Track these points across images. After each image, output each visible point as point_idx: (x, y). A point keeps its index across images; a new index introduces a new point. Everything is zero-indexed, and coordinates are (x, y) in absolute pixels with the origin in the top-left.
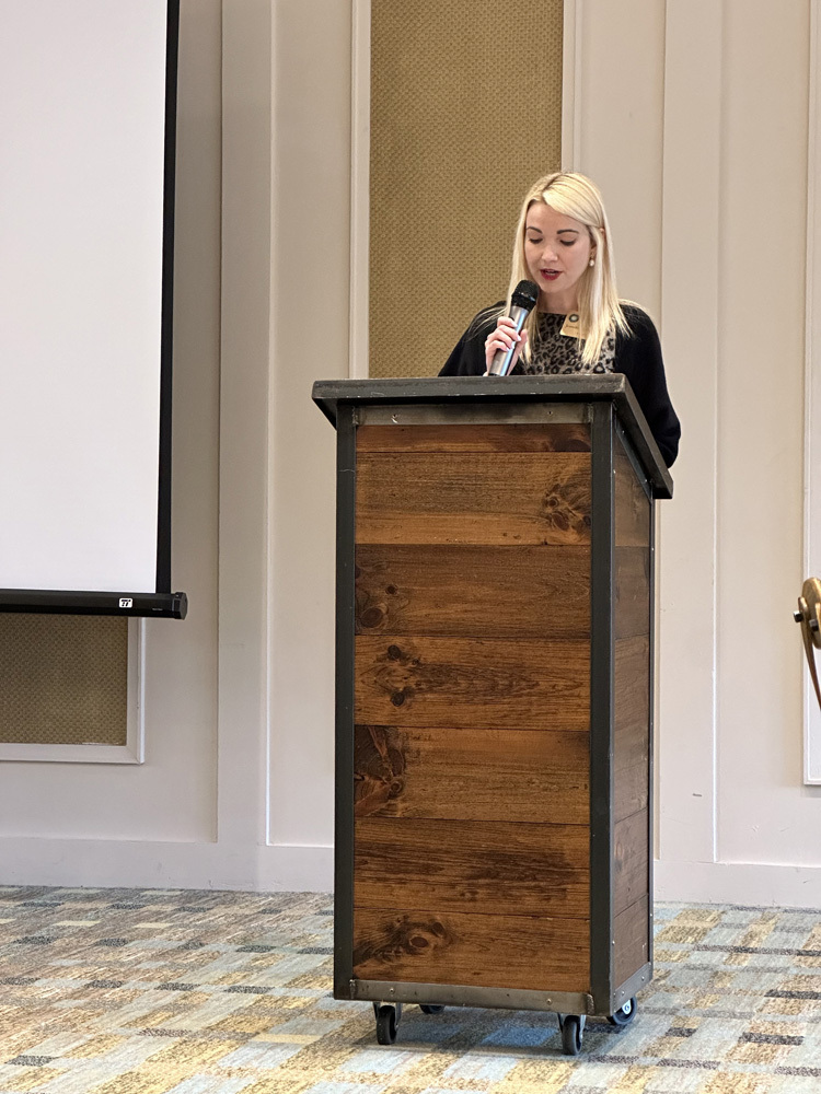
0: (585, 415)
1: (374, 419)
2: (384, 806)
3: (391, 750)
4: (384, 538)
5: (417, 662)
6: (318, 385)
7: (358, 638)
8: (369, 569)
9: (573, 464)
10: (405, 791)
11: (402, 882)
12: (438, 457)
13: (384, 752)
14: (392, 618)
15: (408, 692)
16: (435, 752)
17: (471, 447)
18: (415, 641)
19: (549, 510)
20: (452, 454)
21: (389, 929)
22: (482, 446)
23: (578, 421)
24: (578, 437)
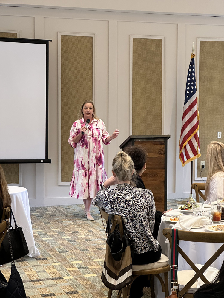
0: (164, 140)
9: (163, 146)
19: (160, 152)
23: (163, 140)
24: (163, 142)
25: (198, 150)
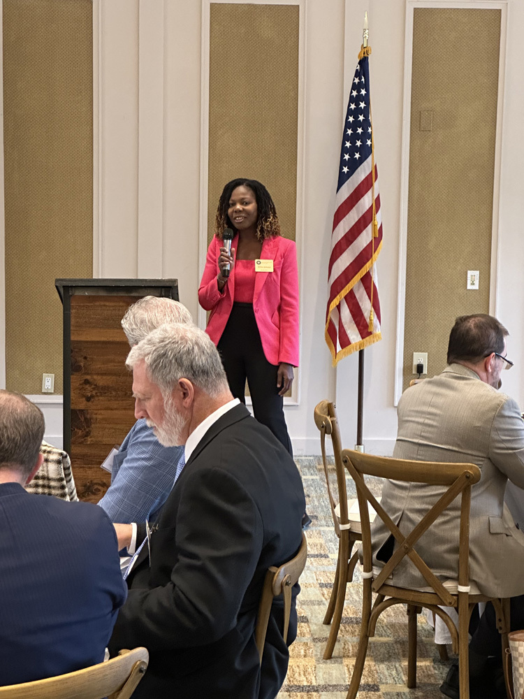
1: (78, 293)
2: (83, 440)
3: (86, 419)
4: (83, 338)
5: (96, 385)
6: (57, 280)
7: (72, 376)
8: (76, 350)
10: (92, 434)
11: (90, 468)
12: (104, 308)
13: (83, 419)
14: (86, 369)
15: (92, 396)
16: (103, 419)
18: (95, 377)
20: (109, 306)
21: (85, 486)
22: (121, 304)
25: (371, 323)
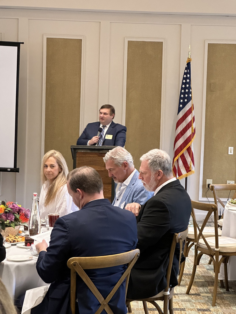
1: (79, 151)
6: (72, 146)
12: (89, 157)
17: (94, 156)
22: (96, 156)
25: (191, 167)
